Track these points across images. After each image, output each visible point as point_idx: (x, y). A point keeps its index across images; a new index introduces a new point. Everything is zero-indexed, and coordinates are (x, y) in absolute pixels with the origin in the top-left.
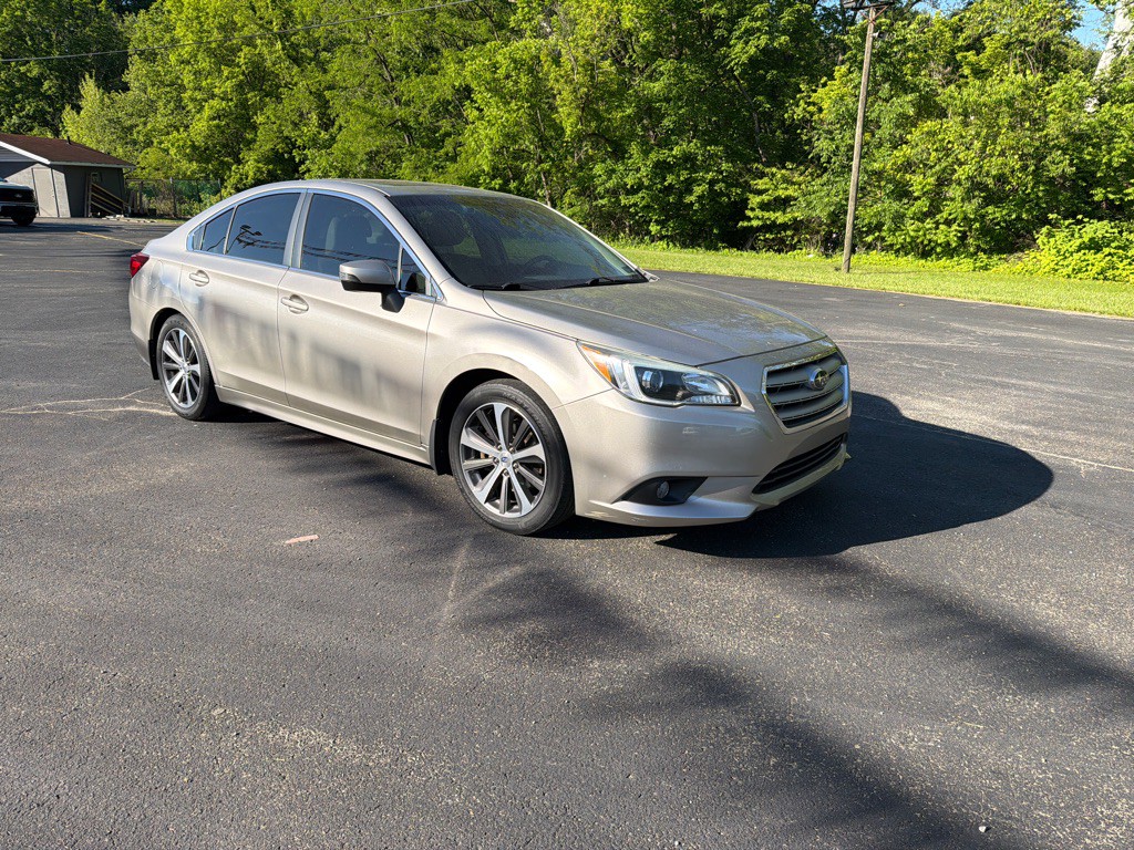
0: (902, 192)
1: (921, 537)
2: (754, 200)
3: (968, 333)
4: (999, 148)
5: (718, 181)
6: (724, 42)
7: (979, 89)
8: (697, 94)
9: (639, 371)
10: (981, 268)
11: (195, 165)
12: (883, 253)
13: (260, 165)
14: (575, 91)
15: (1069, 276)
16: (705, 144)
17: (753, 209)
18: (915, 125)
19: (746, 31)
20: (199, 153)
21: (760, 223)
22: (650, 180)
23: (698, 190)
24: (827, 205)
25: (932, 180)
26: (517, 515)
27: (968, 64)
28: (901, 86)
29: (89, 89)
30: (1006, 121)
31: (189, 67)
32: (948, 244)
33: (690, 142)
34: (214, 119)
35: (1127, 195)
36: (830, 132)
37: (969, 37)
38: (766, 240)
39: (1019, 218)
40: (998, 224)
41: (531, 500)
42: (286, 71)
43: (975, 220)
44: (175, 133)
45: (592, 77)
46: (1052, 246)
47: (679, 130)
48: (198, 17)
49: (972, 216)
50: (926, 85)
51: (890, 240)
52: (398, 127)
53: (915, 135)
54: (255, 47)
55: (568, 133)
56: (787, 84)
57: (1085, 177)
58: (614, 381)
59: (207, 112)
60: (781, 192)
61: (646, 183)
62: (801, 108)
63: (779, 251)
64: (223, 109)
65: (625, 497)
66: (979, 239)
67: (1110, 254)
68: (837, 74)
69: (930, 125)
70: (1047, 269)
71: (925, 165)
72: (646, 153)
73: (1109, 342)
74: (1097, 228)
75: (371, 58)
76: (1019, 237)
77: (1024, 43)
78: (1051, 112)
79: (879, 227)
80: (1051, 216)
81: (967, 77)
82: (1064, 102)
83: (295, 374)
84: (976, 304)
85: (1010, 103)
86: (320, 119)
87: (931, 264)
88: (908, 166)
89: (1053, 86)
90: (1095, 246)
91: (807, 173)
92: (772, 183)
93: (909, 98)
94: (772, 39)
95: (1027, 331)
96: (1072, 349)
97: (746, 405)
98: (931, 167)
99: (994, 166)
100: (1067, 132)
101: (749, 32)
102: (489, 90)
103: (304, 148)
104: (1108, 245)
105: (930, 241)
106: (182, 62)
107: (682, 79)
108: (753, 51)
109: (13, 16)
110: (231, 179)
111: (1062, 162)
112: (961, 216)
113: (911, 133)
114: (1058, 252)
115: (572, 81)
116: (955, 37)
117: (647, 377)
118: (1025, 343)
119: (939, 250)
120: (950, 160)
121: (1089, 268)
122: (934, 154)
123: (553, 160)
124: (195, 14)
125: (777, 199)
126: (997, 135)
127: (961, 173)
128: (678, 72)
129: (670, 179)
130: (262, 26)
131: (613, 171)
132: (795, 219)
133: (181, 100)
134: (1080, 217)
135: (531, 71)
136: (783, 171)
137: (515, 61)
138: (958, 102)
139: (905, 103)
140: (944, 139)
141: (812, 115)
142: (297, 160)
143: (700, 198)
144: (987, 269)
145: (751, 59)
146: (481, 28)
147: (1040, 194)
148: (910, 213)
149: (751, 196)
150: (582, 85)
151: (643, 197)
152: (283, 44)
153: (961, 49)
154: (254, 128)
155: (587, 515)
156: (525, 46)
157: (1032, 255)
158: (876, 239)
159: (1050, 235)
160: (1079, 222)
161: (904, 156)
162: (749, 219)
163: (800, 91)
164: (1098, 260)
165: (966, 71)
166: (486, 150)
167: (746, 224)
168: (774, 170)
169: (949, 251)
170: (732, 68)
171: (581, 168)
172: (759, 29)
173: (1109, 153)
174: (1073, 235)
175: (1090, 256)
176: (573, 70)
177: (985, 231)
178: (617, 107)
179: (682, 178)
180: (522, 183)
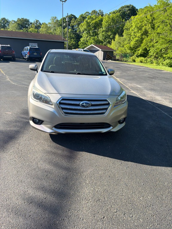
11: (130, 51)
13: (142, 51)
29: (117, 36)
31: (133, 31)
34: (135, 41)
64: (138, 39)
103: (150, 47)
109: (109, 24)
110: (136, 54)
133: (130, 38)
152: (151, 25)
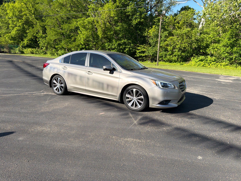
0: (166, 50)
1: (199, 109)
2: (138, 51)
3: (186, 77)
4: (184, 42)
5: (130, 48)
6: (131, 20)
7: (180, 31)
8: (126, 30)
9: (161, 83)
10: (181, 64)
11: (12, 41)
12: (163, 62)
13: (28, 41)
14: (102, 28)
15: (197, 66)
16: (128, 40)
17: (137, 53)
18: (168, 37)
19: (135, 18)
20: (13, 38)
21: (139, 56)
22: (117, 47)
23: (127, 49)
24: (152, 52)
25: (172, 48)
26: (138, 108)
27: (177, 26)
28: (165, 30)
30: (185, 37)
31: (11, 20)
32: (175, 60)
33: (125, 40)
34: (16, 31)
35: (207, 51)
36: (152, 38)
37: (177, 21)
38: (140, 59)
39: (188, 55)
40: (184, 56)
41: (140, 106)
42: (35, 21)
43: (180, 56)
44: (7, 34)
45: (105, 26)
46: (194, 61)
47: (122, 37)
48: (13, 9)
49: (179, 55)
50: (170, 30)
51: (164, 59)
52: (61, 34)
53: (168, 39)
54: (27, 16)
55: (100, 37)
56: (143, 29)
57: (199, 48)
58: (157, 85)
59: (15, 29)
60: (143, 50)
61: (116, 47)
62: (146, 33)
63: (143, 61)
64: (19, 29)
65: (158, 104)
66: (180, 59)
67: (204, 62)
68: (153, 27)
69: (171, 37)
70: (193, 65)
71: (170, 45)
72: (116, 42)
73: (210, 78)
74: (202, 57)
75: (55, 19)
76: (188, 59)
77: (187, 23)
78: (193, 36)
79: (162, 57)
80: (194, 55)
81: (176, 28)
82: (195, 34)
83: (88, 85)
84: (185, 72)
85: (186, 34)
86: (43, 32)
87: (172, 64)
88: (167, 45)
89: (193, 31)
90: (202, 60)
91: (148, 46)
92: (141, 48)
93: (167, 32)
94: (140, 20)
95: (196, 76)
96: (205, 79)
97: (176, 88)
98: (172, 45)
99: (183, 45)
100: (196, 39)
101: (136, 18)
102: (83, 28)
103: (39, 38)
104: (204, 60)
105: (172, 59)
106: (9, 18)
107: (123, 27)
108: (137, 22)
110: (21, 44)
111: (195, 45)
112: (177, 55)
113: (167, 39)
114: (195, 62)
115: (101, 27)
116: (175, 21)
117: (162, 84)
118: (197, 79)
119: (173, 61)
120: (175, 44)
121: (201, 64)
122: (172, 43)
123: (96, 42)
124: (12, 8)
125: (142, 51)
126: (183, 40)
127: (177, 47)
128: (122, 26)
129: (121, 47)
130: (29, 12)
131: (109, 45)
132: (146, 55)
133: (8, 27)
134: (199, 55)
135: (92, 24)
136: (143, 46)
137: (88, 22)
138: (176, 33)
139: (166, 33)
140: (174, 40)
141: (148, 35)
142: (38, 41)
143: (127, 51)
144: (182, 65)
145: (136, 23)
146: (80, 15)
147: (191, 51)
148: (168, 54)
149: (137, 51)
150: (103, 27)
151: (116, 50)
152: (34, 15)
153: (176, 23)
154: (27, 33)
155: (152, 107)
156: (91, 19)
157: (191, 62)
158: (161, 59)
159: (193, 58)
160: (198, 56)
161: (167, 43)
162: (137, 55)
163: (146, 30)
164: (202, 63)
165: (176, 27)
166: (82, 40)
167: (136, 56)
168: (141, 45)
169: (175, 61)
170: (133, 25)
171: (102, 44)
172: (138, 18)
173: (203, 43)
174: (198, 58)
175: (201, 62)
176: (101, 24)
177: (181, 58)
178: (109, 32)
179: (123, 47)
180: (89, 46)
